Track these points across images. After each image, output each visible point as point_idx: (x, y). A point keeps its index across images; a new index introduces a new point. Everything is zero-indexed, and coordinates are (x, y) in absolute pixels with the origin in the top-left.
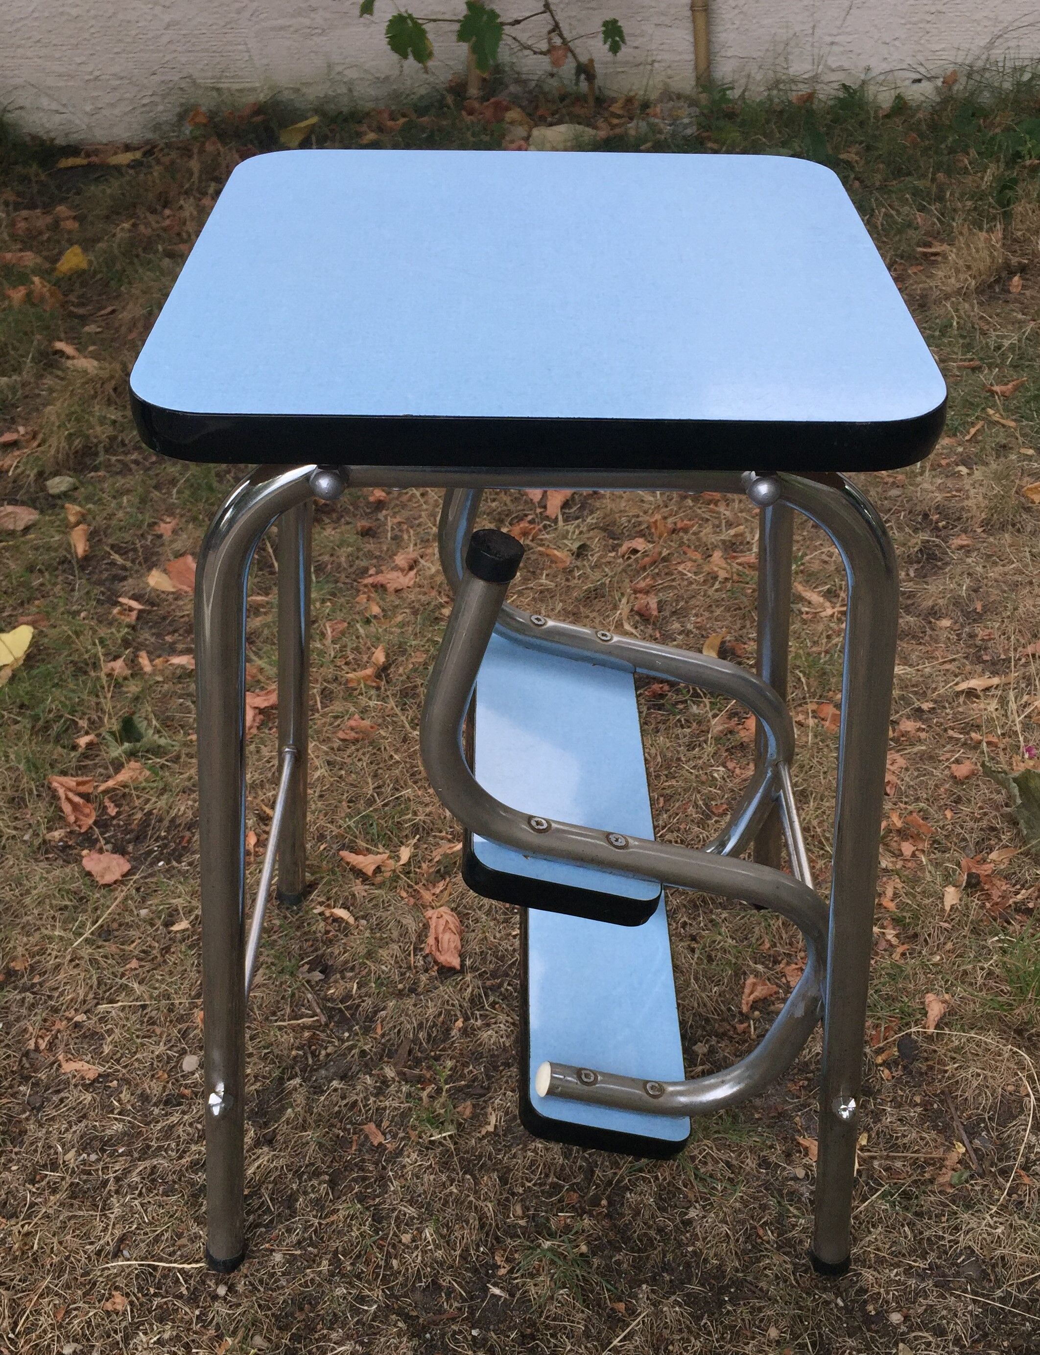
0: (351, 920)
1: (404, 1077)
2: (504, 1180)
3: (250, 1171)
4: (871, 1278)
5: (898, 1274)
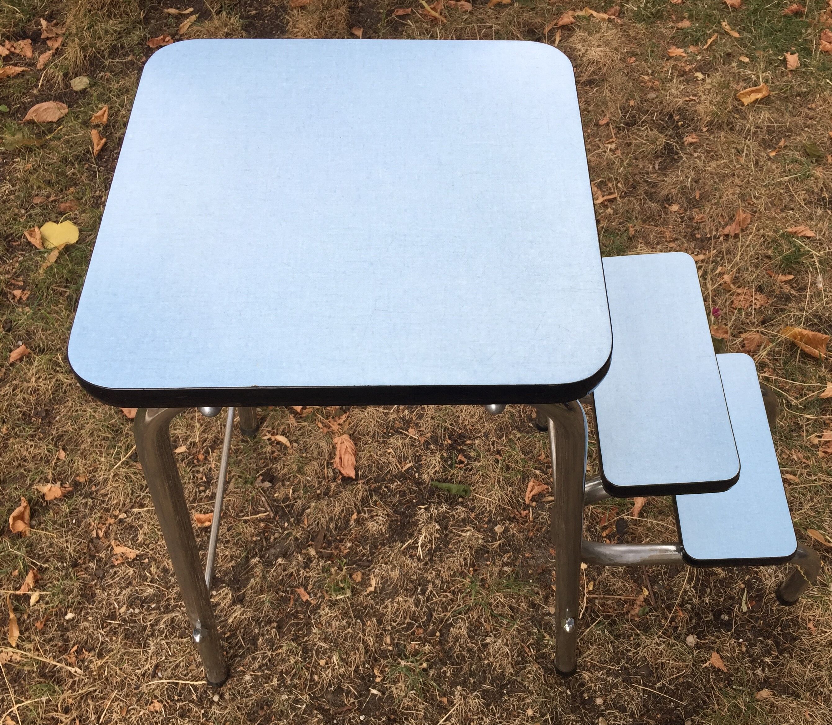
0: (288, 444)
1: (321, 555)
2: (380, 622)
3: (230, 621)
4: (587, 677)
5: (602, 674)
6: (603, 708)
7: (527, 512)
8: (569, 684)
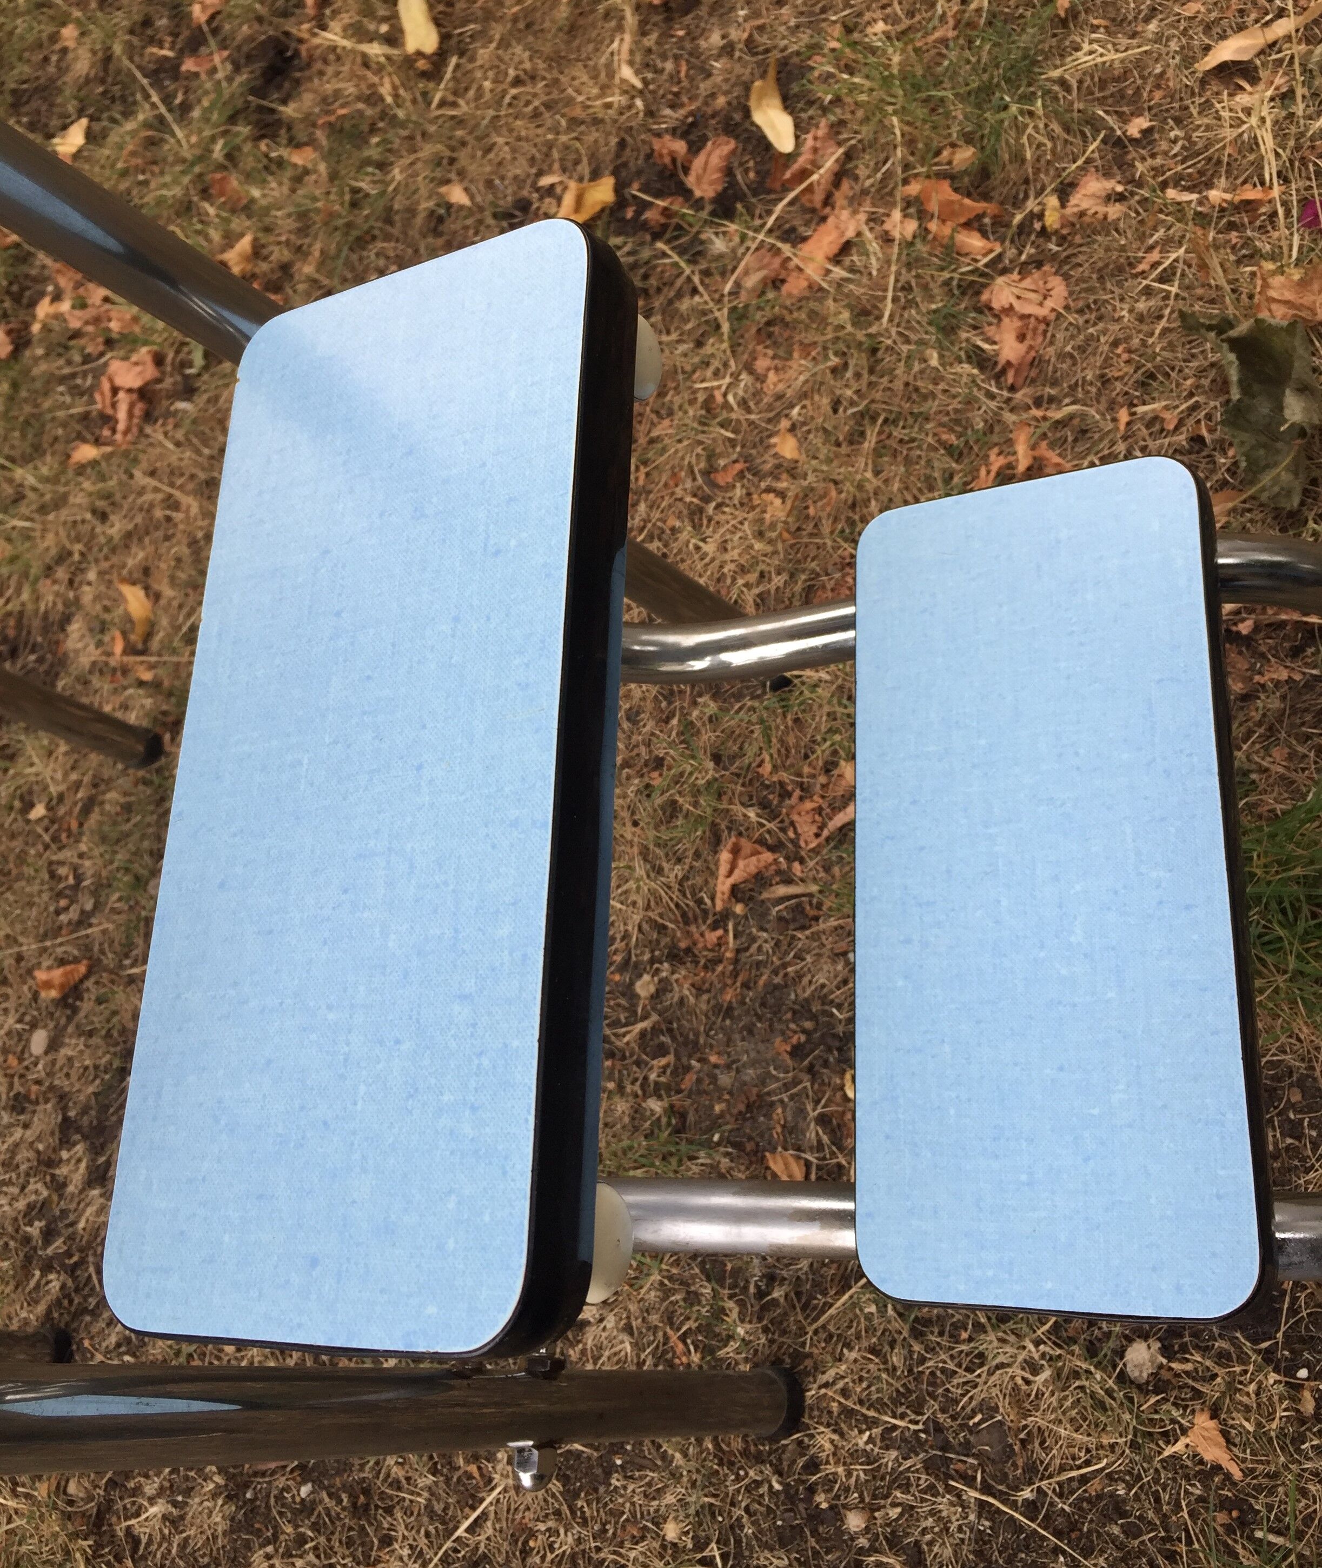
3: (81, 1225)
4: (828, 1446)
5: (871, 1440)
6: (863, 1542)
7: (720, 932)
8: (780, 1460)
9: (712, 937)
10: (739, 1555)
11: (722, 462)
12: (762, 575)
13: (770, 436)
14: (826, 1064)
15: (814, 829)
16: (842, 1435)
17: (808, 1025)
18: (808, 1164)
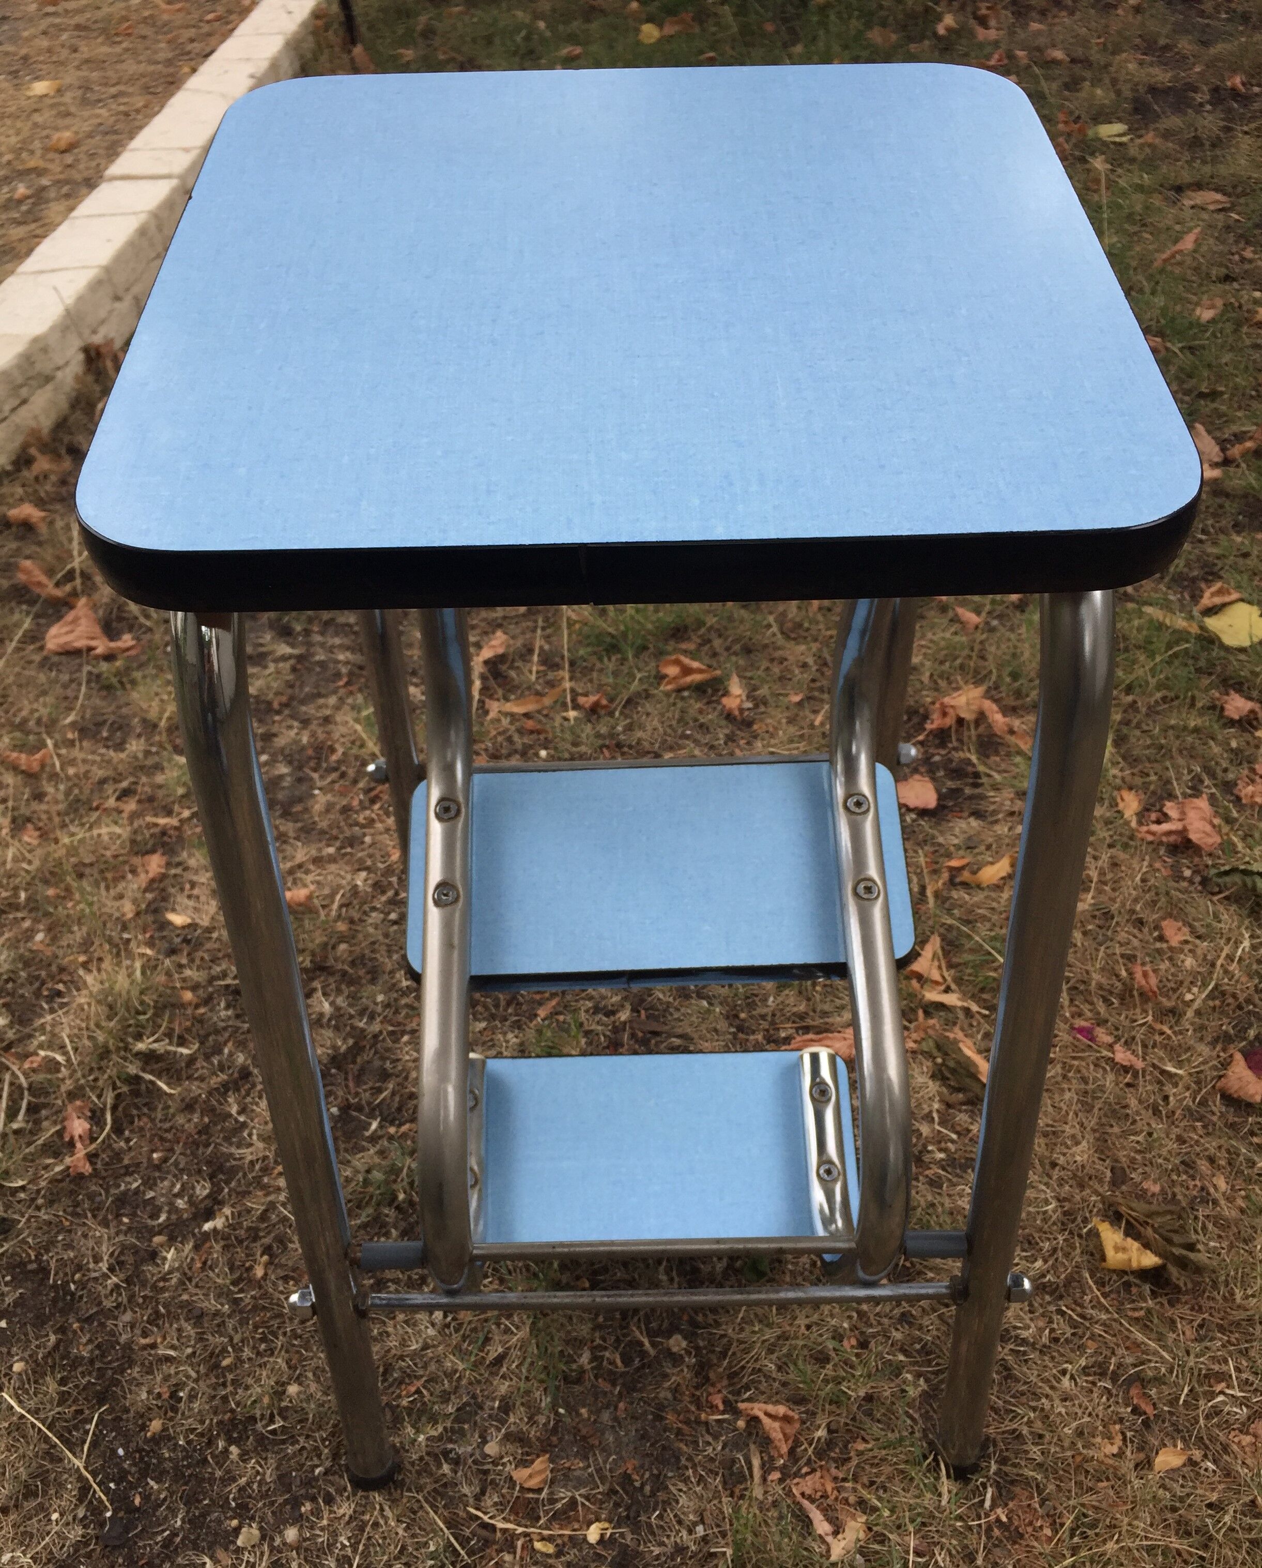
4: (341, 1511)
5: (344, 1546)
7: (721, 1407)
8: (335, 1473)
9: (718, 1400)
10: (275, 1443)
11: (1153, 1392)
12: (1041, 1436)
13: (1184, 1439)
14: (617, 1505)
15: (808, 1492)
16: (348, 1523)
17: (647, 1489)
18: (539, 1491)
